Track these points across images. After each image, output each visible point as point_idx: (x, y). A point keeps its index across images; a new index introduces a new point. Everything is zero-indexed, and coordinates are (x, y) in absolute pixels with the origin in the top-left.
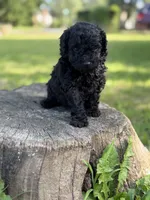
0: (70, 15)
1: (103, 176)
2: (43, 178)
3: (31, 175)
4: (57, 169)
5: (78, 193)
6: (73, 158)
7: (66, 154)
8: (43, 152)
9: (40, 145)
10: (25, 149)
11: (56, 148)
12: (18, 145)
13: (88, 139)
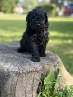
1: (47, 86)
2: (18, 86)
3: (12, 85)
4: (25, 82)
5: (35, 94)
6: (32, 77)
7: (29, 75)
8: (18, 74)
9: (16, 70)
10: (9, 72)
11: (24, 72)
12: (5, 70)
13: (40, 68)
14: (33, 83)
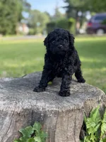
0: (41, 26)
1: (91, 129)
2: (57, 130)
3: (50, 128)
4: (65, 124)
5: (78, 139)
6: (74, 117)
7: (70, 115)
8: (57, 114)
9: (55, 109)
10: (46, 112)
11: (64, 110)
12: (41, 110)
13: (82, 105)
14: (75, 126)
